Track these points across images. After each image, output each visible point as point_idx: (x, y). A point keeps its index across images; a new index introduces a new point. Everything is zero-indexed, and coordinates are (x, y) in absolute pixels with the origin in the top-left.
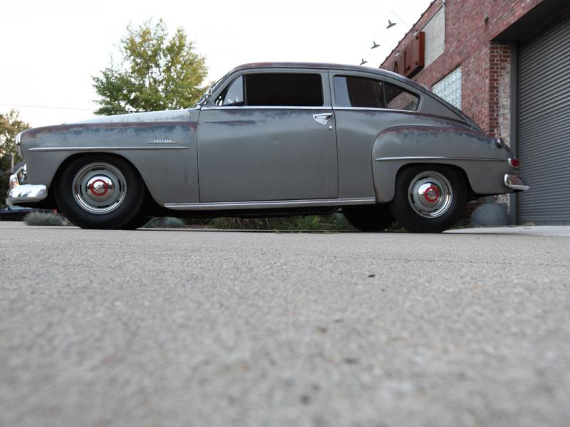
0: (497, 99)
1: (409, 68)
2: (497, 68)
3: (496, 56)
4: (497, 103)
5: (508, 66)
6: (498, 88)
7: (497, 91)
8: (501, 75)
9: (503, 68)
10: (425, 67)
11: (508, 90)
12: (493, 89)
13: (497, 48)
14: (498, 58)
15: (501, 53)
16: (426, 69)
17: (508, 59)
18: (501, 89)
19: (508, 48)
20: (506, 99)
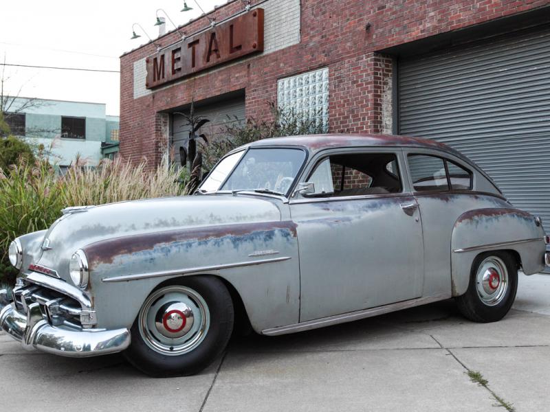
0: (381, 118)
1: (239, 47)
2: (380, 83)
3: (379, 70)
4: (381, 122)
5: (390, 82)
6: (381, 105)
7: (381, 109)
8: (384, 91)
9: (386, 83)
10: (265, 53)
11: (390, 108)
12: (377, 105)
13: (379, 61)
14: (381, 72)
15: (383, 66)
16: (267, 56)
17: (390, 74)
18: (384, 106)
19: (390, 62)
20: (389, 118)
